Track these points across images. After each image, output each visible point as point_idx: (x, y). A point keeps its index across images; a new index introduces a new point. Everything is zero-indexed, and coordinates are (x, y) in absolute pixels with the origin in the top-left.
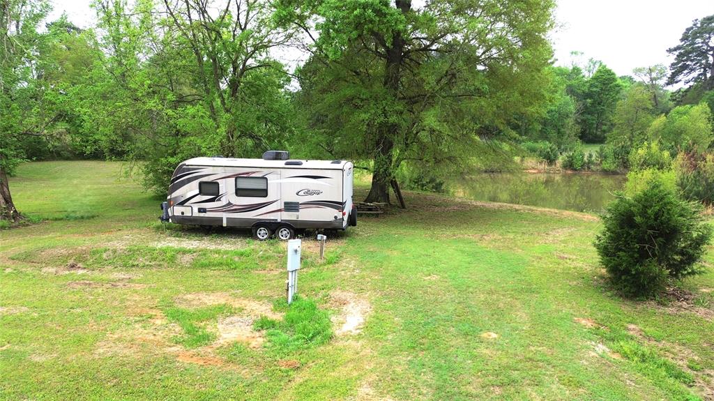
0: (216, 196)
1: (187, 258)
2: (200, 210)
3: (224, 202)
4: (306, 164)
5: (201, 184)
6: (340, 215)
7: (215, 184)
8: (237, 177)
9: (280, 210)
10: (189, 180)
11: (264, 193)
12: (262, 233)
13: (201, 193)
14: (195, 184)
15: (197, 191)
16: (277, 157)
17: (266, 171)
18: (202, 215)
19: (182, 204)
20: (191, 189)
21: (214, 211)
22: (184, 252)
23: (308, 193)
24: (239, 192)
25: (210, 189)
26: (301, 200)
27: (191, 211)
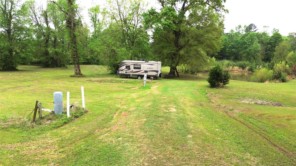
0: (129, 69)
1: (123, 81)
2: (126, 72)
3: (131, 70)
4: (149, 62)
5: (126, 66)
6: (157, 74)
7: (129, 66)
8: (134, 65)
9: (143, 72)
10: (124, 65)
11: (140, 68)
12: (139, 78)
13: (126, 68)
14: (125, 66)
15: (125, 68)
16: (143, 60)
17: (140, 63)
18: (126, 73)
19: (122, 71)
20: (124, 67)
21: (129, 72)
22: (123, 80)
23: (150, 68)
24: (135, 68)
25: (128, 67)
26: (148, 70)
27: (124, 72)
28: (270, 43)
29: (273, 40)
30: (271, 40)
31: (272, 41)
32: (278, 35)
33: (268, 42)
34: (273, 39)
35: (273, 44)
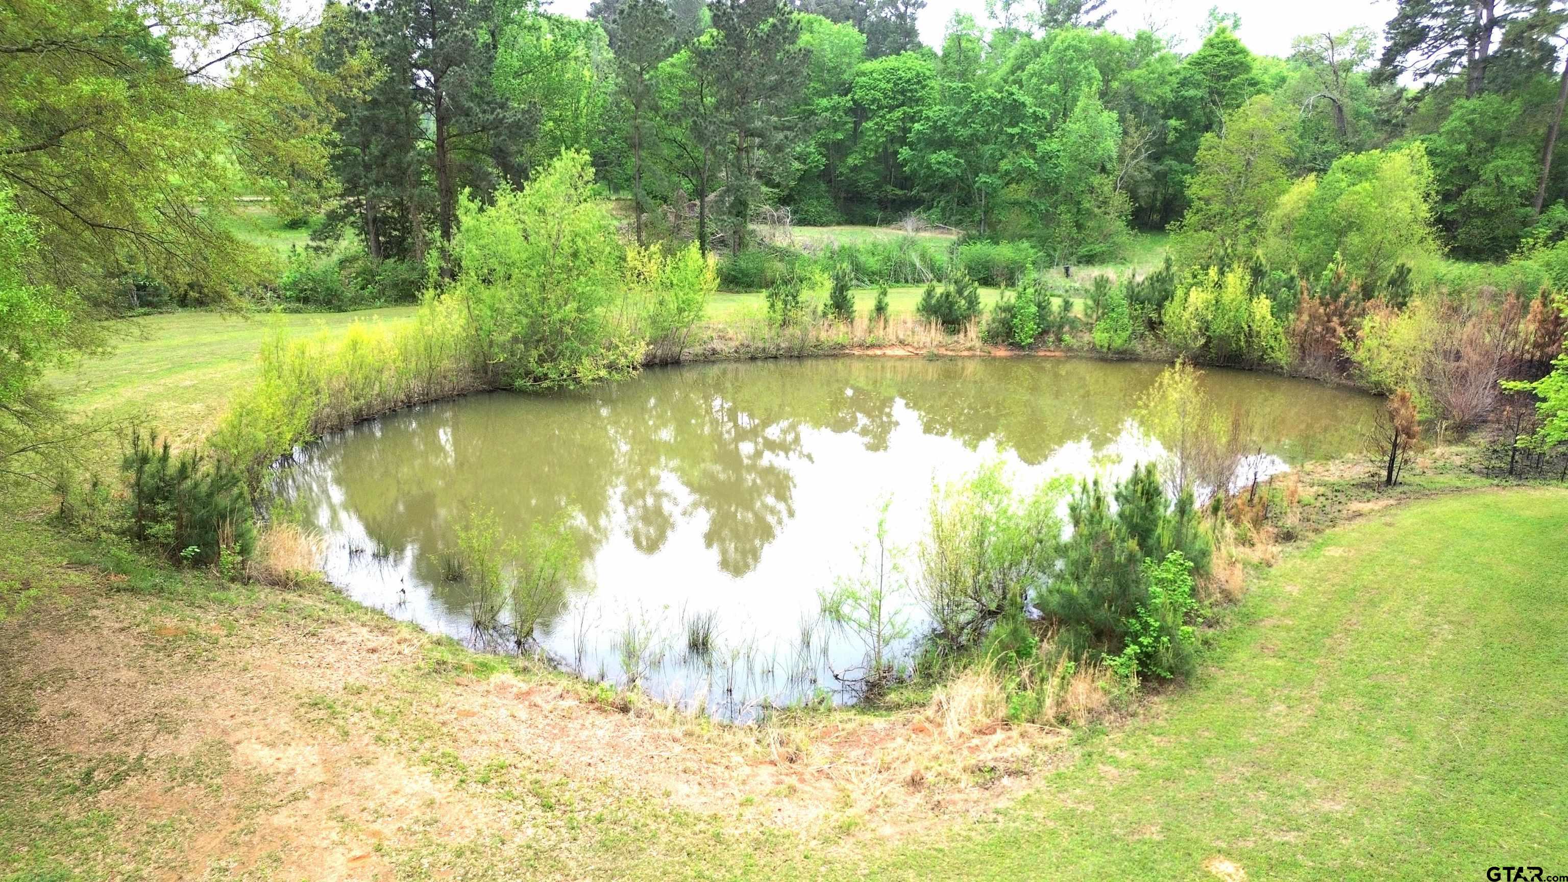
28: (1180, 108)
29: (1197, 86)
30: (1183, 83)
31: (1192, 92)
32: (1232, 53)
33: (1170, 96)
34: (1199, 77)
35: (1198, 113)
